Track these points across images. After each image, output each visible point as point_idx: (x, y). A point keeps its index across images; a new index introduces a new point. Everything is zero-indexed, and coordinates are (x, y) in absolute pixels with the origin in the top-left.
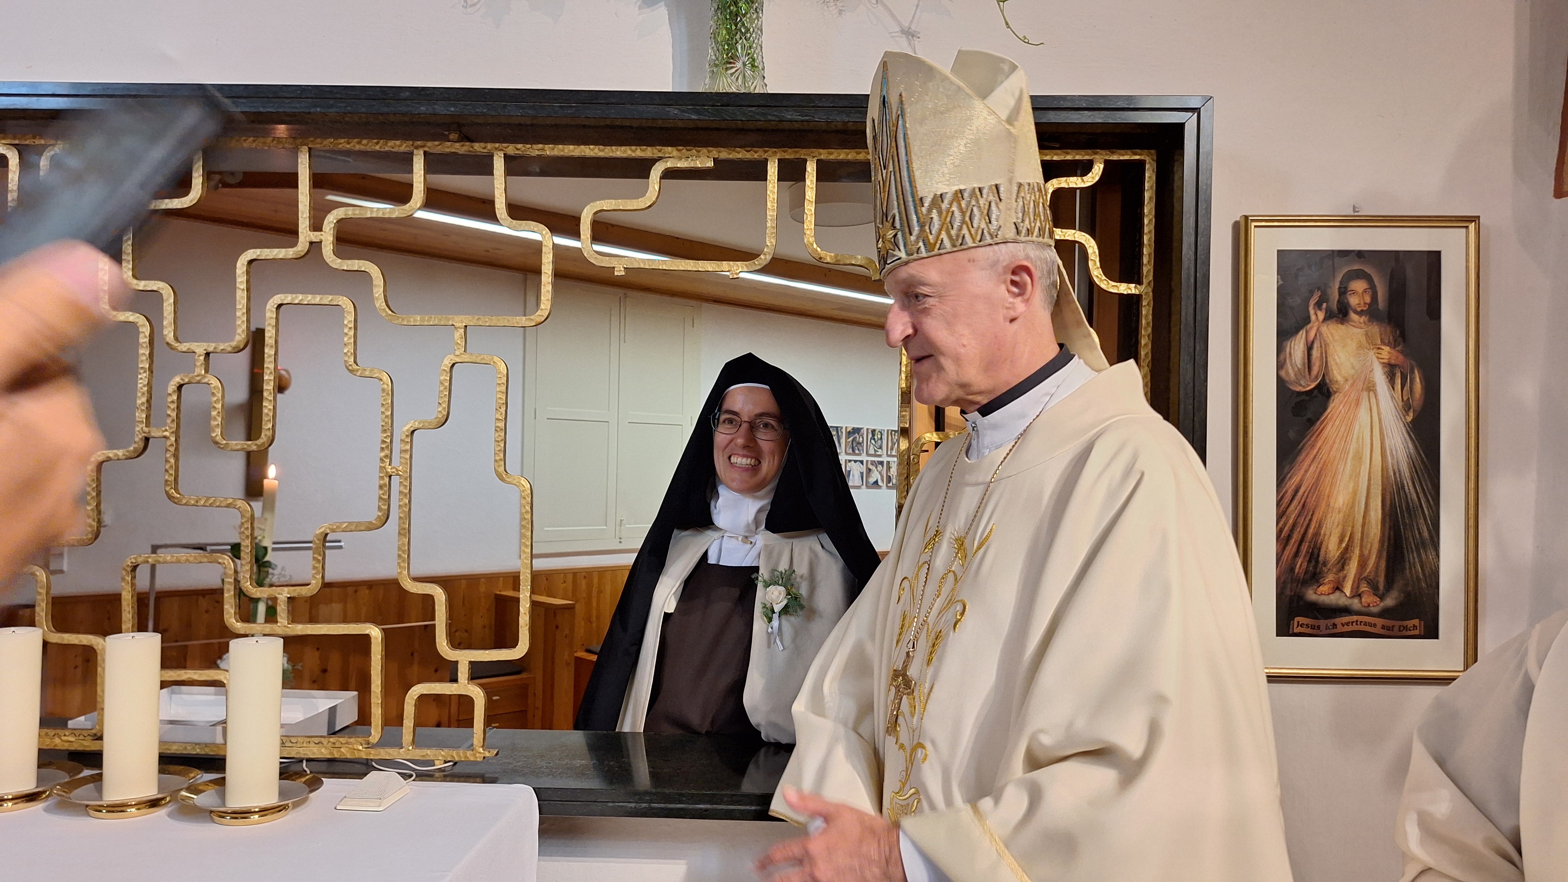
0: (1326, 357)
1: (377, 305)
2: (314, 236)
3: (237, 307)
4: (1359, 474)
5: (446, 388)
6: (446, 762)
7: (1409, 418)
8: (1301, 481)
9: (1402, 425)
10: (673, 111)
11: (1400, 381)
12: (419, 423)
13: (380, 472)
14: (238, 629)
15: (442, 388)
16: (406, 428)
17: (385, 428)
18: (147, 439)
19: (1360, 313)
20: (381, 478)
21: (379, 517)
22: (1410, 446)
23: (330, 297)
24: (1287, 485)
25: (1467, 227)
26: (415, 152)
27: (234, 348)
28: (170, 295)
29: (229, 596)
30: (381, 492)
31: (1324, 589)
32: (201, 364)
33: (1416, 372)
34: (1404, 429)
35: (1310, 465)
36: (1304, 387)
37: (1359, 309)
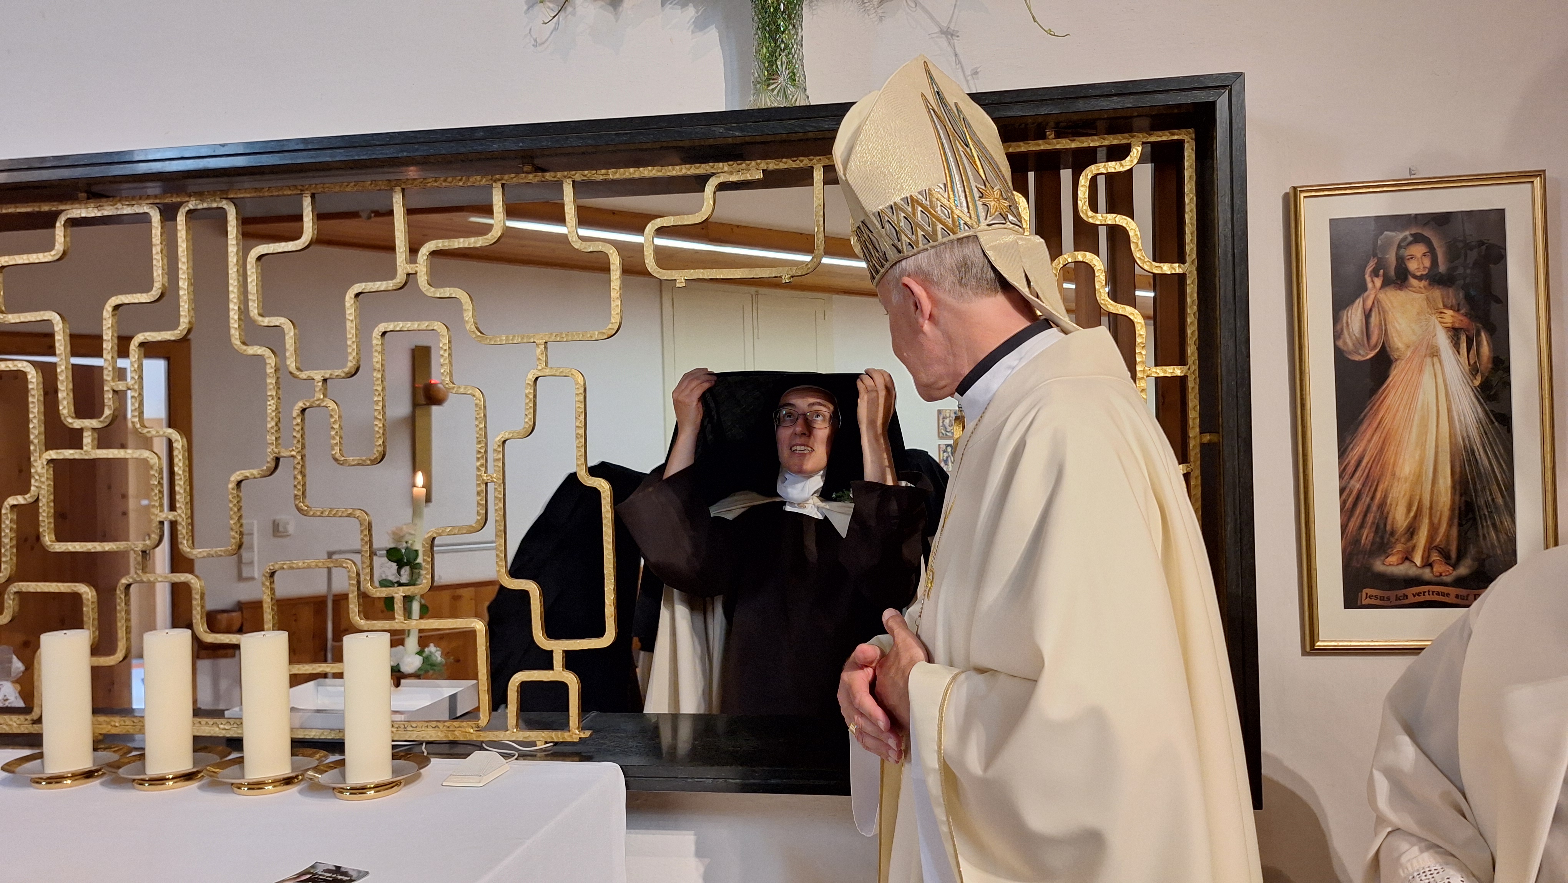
0: (1385, 325)
1: (468, 328)
2: (410, 268)
3: (348, 336)
4: (1426, 441)
5: (531, 400)
6: (546, 743)
7: (1477, 383)
8: (1365, 450)
9: (1469, 390)
10: (719, 130)
11: (1465, 344)
12: (509, 434)
13: (477, 480)
14: (363, 626)
15: (527, 401)
16: (498, 439)
17: (479, 439)
18: (277, 460)
19: (1420, 278)
20: (479, 485)
21: (478, 520)
22: (1479, 410)
23: (427, 323)
24: (1350, 457)
25: (1532, 182)
26: (494, 184)
27: (347, 374)
28: (290, 329)
29: (353, 597)
30: (479, 498)
31: (1392, 559)
32: (320, 389)
33: (1483, 335)
34: (1472, 394)
35: (1373, 435)
36: (1363, 356)
37: (1418, 274)
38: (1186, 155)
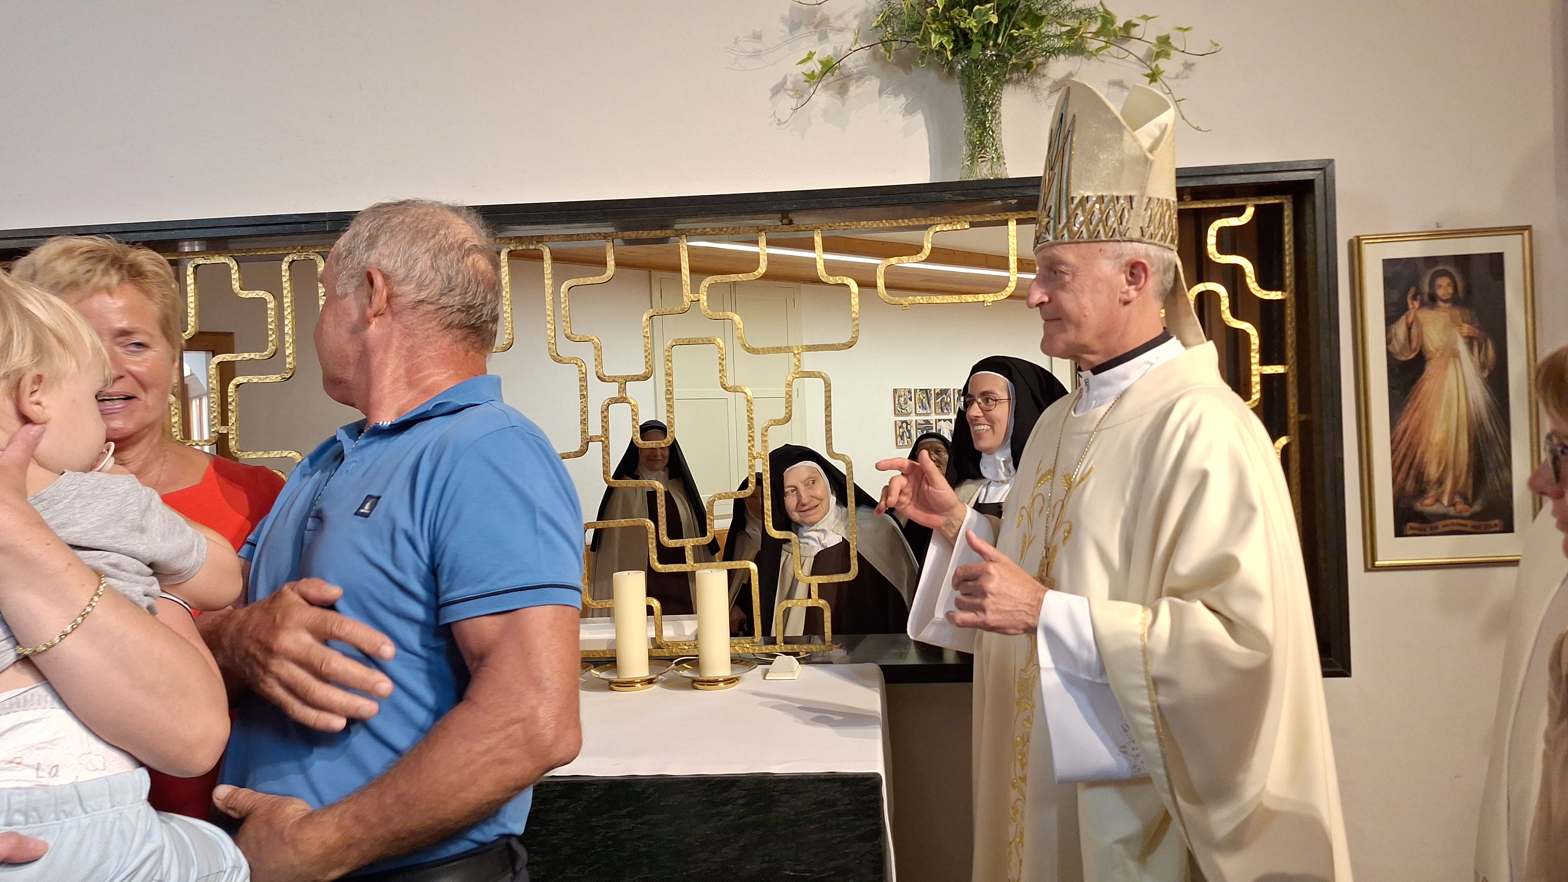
0: (1422, 335)
2: (694, 296)
4: (1450, 416)
5: (790, 396)
7: (1486, 375)
8: (1409, 423)
9: (1479, 380)
11: (1477, 349)
12: (773, 421)
16: (765, 425)
17: (750, 426)
18: (588, 443)
19: (1445, 301)
22: (1487, 395)
24: (1398, 426)
25: (1522, 234)
27: (644, 378)
31: (1427, 501)
32: (623, 390)
33: (1489, 341)
34: (1482, 383)
35: (1414, 414)
36: (1406, 357)
37: (1444, 298)
38: (1286, 214)
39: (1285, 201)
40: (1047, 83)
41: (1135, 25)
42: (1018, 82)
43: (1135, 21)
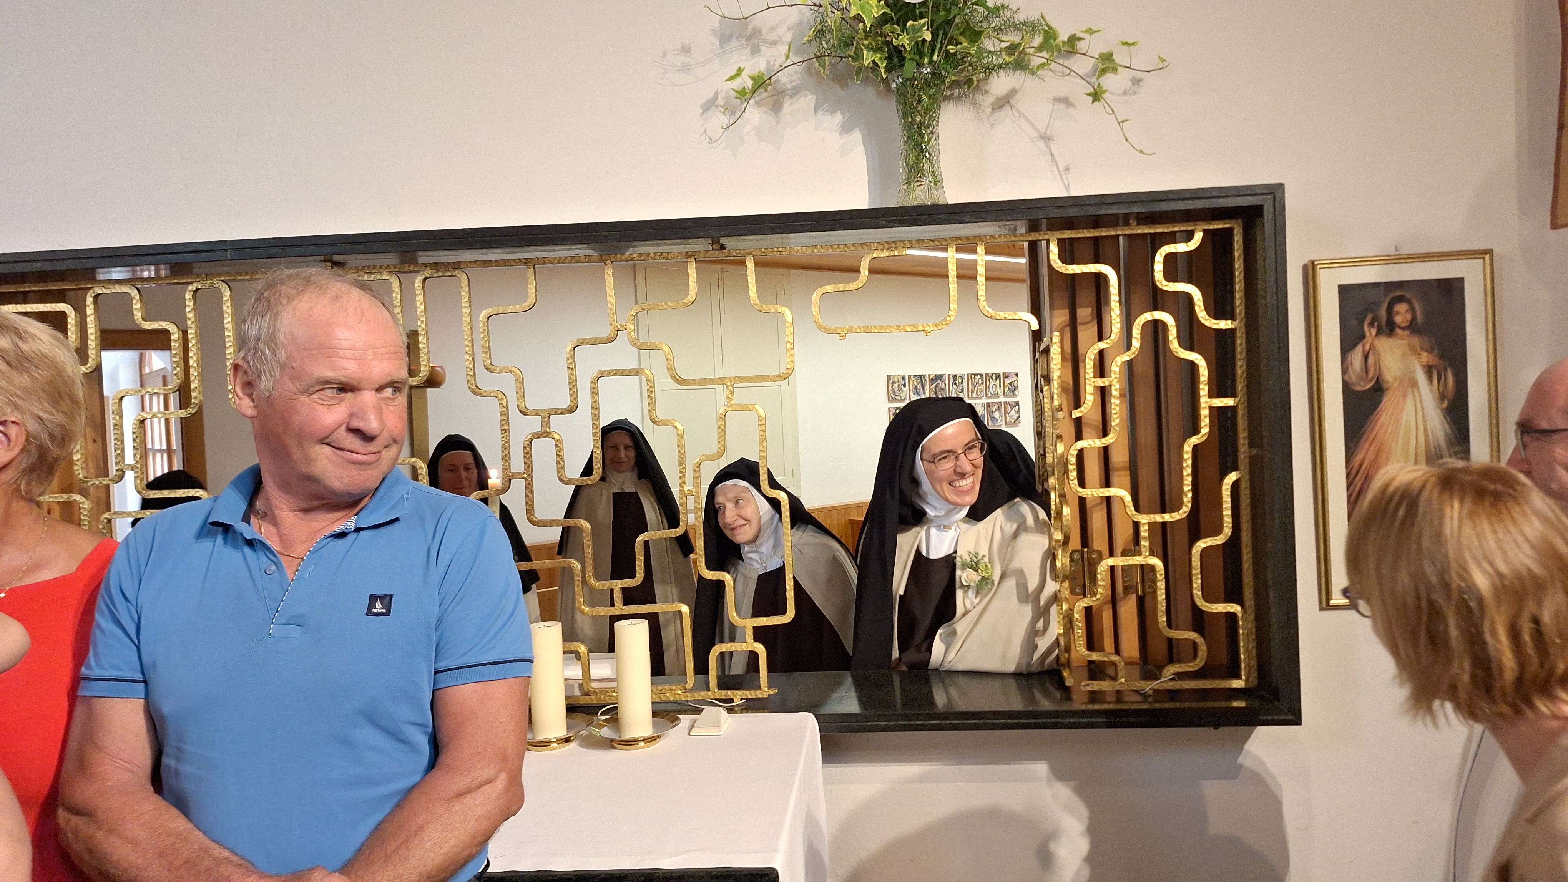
0: (1379, 364)
2: (620, 326)
4: (1408, 450)
5: (722, 430)
7: (1445, 405)
8: (1365, 456)
9: (1439, 412)
11: (1436, 378)
12: (705, 457)
16: (696, 461)
17: (681, 462)
18: (510, 481)
19: (1404, 328)
22: (1447, 426)
24: (1354, 461)
25: (1484, 258)
26: (689, 260)
27: (569, 411)
28: (519, 376)
33: (1449, 371)
35: (1370, 447)
36: (1363, 387)
37: (1403, 325)
38: (1236, 239)
39: (1235, 226)
40: (990, 100)
41: (1080, 39)
42: (959, 98)
43: (1079, 35)
